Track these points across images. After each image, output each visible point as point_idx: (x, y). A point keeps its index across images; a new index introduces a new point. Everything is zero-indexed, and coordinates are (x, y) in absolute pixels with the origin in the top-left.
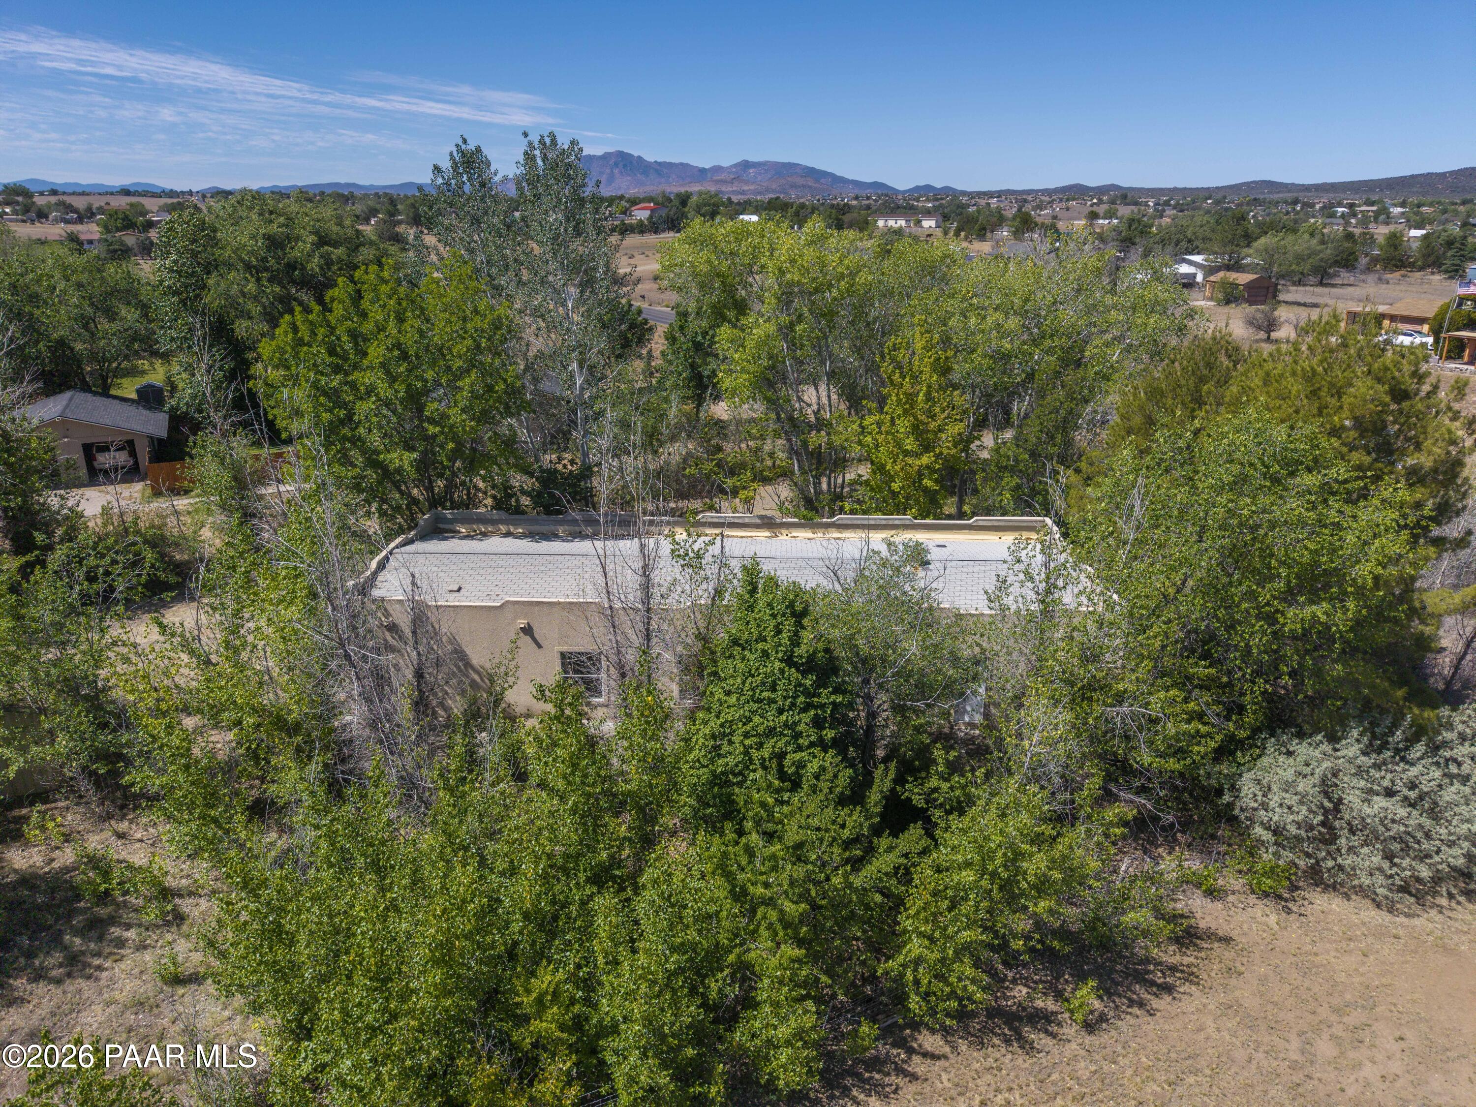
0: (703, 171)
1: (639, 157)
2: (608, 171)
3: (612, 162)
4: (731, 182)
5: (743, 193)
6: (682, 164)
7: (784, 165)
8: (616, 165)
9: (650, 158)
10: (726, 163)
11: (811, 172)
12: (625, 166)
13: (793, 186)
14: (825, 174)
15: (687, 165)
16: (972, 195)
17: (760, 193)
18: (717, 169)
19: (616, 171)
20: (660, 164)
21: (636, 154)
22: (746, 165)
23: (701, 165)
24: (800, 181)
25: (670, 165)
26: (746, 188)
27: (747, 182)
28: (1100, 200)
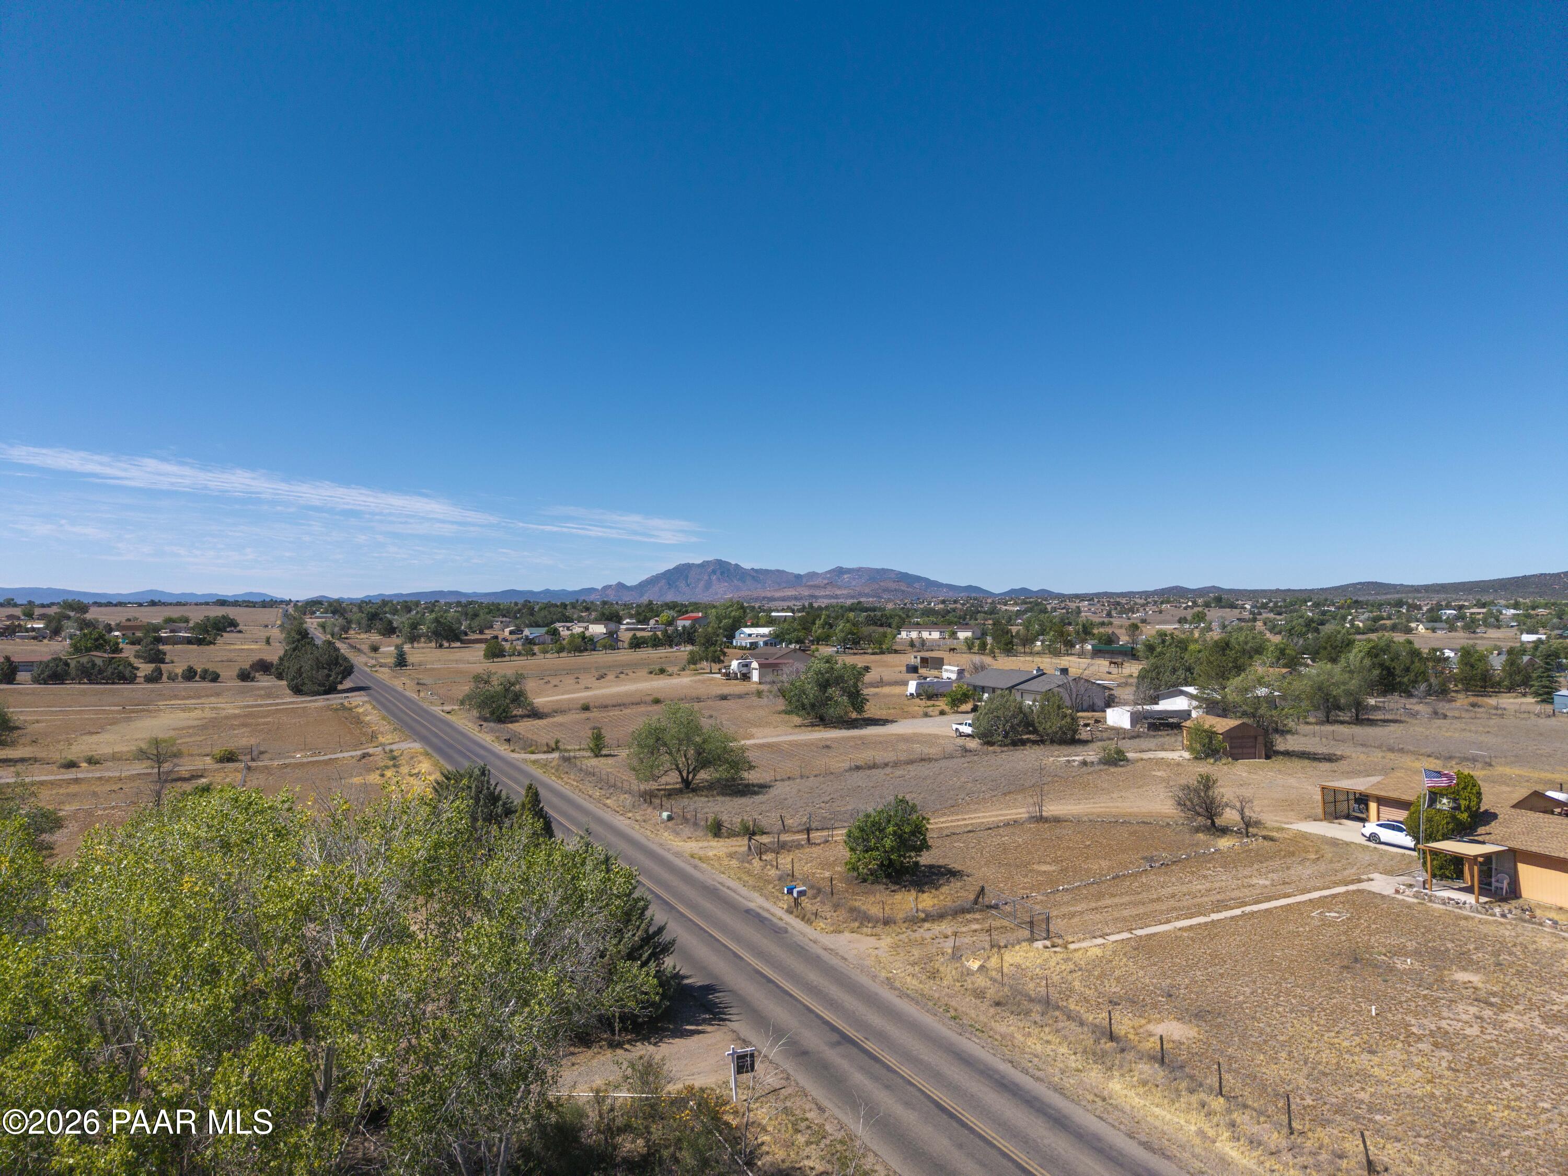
0: (798, 577)
1: (737, 565)
2: (706, 577)
3: (710, 570)
4: (825, 587)
5: (836, 597)
6: (778, 571)
7: (878, 571)
8: (714, 572)
9: (747, 565)
10: (820, 570)
11: (904, 577)
12: (722, 573)
13: (886, 590)
14: (918, 579)
15: (783, 572)
16: (1062, 597)
17: (852, 597)
18: (813, 575)
19: (714, 578)
20: (756, 571)
21: (733, 563)
22: (840, 571)
23: (796, 572)
24: (893, 586)
25: (767, 571)
26: (839, 592)
27: (839, 588)
28: (1195, 603)
